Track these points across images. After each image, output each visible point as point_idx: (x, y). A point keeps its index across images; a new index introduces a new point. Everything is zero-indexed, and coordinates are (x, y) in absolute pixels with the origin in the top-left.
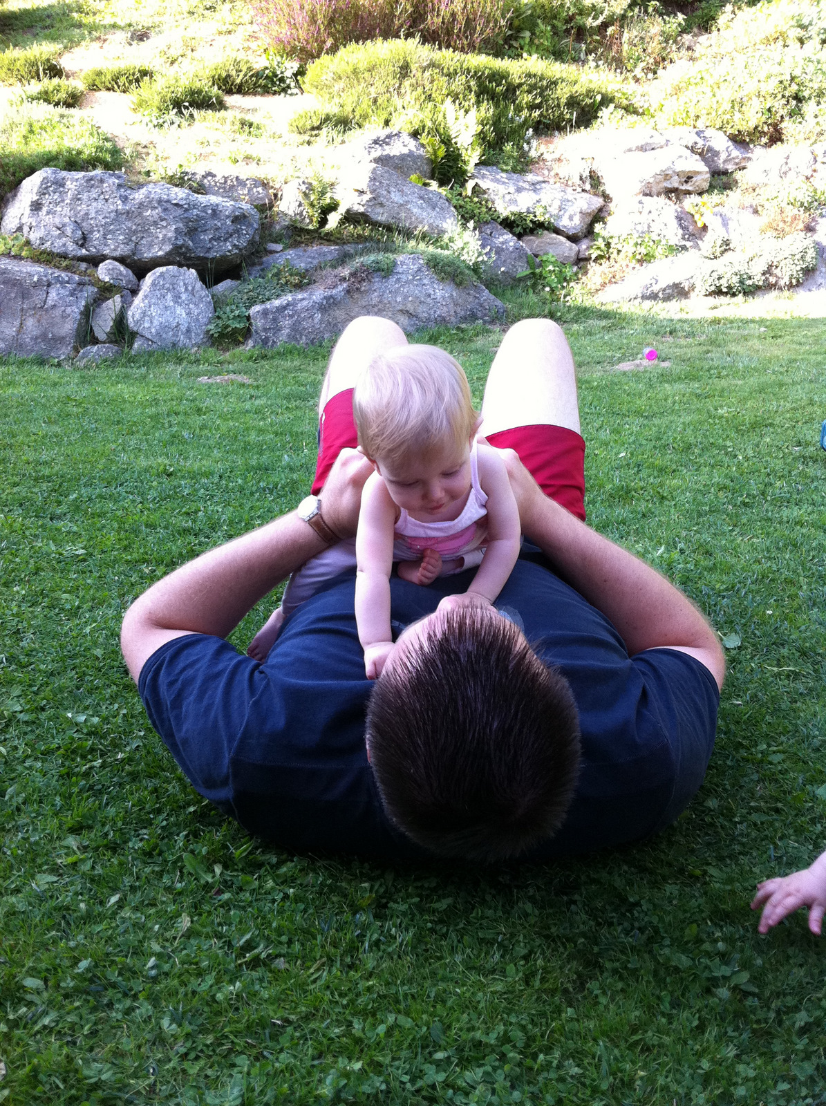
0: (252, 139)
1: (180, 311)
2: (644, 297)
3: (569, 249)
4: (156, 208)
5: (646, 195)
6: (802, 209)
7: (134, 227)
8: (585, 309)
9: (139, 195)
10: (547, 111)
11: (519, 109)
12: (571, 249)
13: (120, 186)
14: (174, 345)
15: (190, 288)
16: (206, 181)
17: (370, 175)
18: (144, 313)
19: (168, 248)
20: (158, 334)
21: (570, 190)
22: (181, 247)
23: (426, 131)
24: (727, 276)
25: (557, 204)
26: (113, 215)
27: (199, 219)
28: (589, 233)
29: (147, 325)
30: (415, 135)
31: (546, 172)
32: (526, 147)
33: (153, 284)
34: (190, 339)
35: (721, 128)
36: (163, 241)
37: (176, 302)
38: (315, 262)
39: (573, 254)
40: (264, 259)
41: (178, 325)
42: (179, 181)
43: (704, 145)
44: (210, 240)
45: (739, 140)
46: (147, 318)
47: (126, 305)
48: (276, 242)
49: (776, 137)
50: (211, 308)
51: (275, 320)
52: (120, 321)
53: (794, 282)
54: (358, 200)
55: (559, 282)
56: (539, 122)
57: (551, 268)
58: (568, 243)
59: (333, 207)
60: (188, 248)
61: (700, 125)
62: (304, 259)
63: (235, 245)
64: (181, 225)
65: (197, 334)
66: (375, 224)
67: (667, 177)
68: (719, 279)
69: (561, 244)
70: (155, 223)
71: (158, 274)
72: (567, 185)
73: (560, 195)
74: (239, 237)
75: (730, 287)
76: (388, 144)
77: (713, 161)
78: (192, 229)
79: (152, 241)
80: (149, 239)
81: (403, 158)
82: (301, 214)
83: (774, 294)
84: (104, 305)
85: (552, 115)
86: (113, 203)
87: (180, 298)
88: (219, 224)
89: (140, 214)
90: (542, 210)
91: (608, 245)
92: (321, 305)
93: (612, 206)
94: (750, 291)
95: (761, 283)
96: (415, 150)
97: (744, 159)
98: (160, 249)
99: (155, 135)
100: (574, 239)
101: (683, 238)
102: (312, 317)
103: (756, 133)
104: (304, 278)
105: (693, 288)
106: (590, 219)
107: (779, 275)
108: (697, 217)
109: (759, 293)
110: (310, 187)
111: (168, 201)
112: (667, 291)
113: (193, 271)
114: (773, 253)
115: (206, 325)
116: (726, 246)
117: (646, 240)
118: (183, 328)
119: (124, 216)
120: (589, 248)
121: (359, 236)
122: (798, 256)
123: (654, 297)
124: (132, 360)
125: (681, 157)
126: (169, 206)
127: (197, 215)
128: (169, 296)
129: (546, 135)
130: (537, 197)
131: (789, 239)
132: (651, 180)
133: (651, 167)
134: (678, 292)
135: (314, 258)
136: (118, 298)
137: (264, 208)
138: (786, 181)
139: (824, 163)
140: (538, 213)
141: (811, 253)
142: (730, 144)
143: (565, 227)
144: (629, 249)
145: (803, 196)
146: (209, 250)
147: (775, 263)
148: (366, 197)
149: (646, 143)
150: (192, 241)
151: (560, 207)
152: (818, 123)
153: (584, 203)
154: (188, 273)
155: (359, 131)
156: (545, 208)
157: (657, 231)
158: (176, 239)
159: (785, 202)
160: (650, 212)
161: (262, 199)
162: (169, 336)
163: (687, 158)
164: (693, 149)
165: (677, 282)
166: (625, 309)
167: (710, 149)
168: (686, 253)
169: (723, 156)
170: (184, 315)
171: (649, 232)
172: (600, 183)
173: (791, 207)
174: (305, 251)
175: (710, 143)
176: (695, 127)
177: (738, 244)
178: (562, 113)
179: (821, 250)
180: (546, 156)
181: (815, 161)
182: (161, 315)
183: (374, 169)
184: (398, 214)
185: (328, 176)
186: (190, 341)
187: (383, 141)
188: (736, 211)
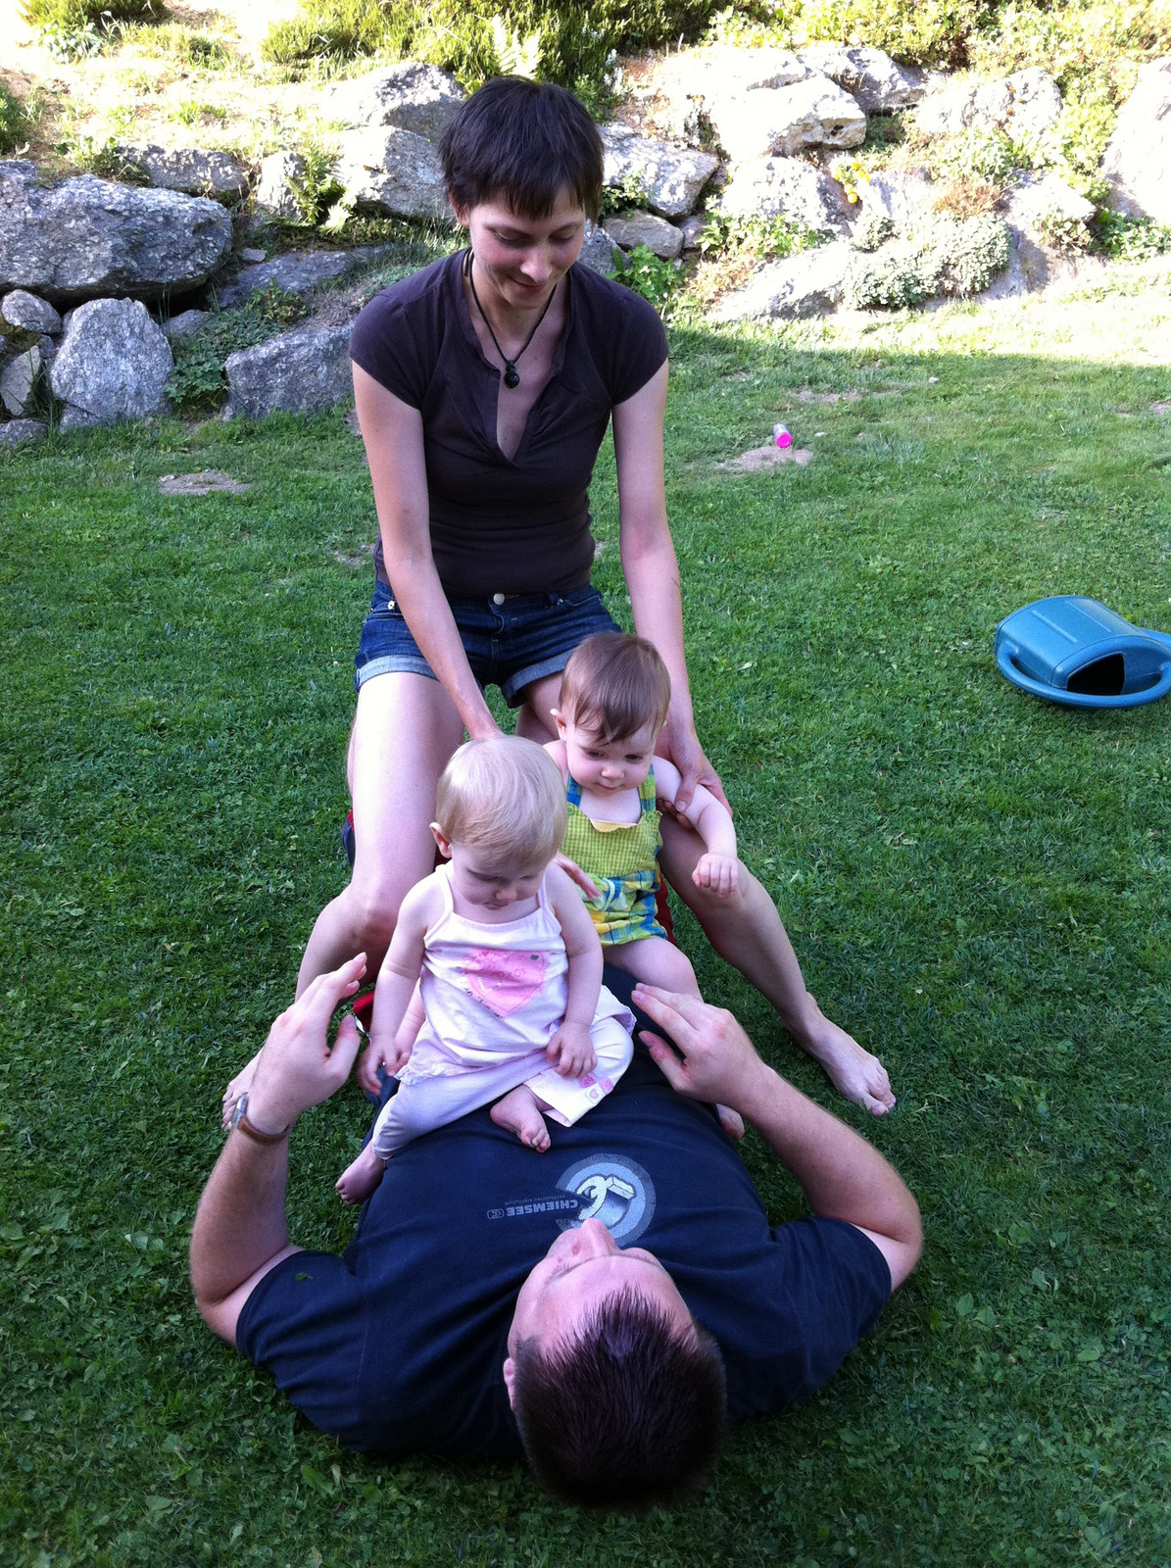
0: (210, 73)
1: (125, 365)
2: (774, 314)
3: (668, 235)
4: (83, 217)
5: (777, 154)
6: (991, 177)
7: (52, 245)
8: (694, 336)
9: (57, 199)
10: (637, 19)
11: (596, 18)
12: (673, 236)
13: (28, 185)
14: (119, 415)
15: (137, 330)
16: (149, 160)
17: (387, 144)
18: (74, 373)
19: (103, 273)
20: (96, 402)
21: (670, 146)
22: (121, 271)
23: (465, 62)
24: (887, 283)
25: (653, 169)
26: (20, 227)
27: (145, 229)
28: (698, 208)
29: (79, 390)
30: (449, 69)
31: (636, 118)
32: (607, 79)
33: (85, 329)
34: (141, 404)
35: (883, 46)
36: (96, 264)
37: (118, 353)
38: (314, 278)
39: (676, 244)
40: (240, 275)
41: (124, 386)
42: (108, 165)
43: (860, 74)
44: (163, 259)
45: (907, 64)
46: (78, 380)
47: (48, 358)
48: (255, 246)
49: (960, 60)
50: (169, 358)
51: (262, 377)
52: (41, 385)
53: (978, 286)
54: (371, 182)
55: (658, 291)
56: (625, 37)
57: (645, 269)
58: (669, 228)
59: (333, 196)
60: (131, 271)
61: (853, 39)
62: (296, 273)
63: (198, 264)
64: (120, 241)
65: (151, 398)
66: (398, 217)
67: (806, 127)
68: (876, 286)
69: (661, 228)
70: (83, 239)
71: (90, 313)
72: (667, 139)
73: (656, 156)
74: (204, 252)
75: (891, 298)
76: (410, 85)
77: (871, 95)
78: (136, 245)
79: (79, 263)
80: (75, 261)
81: (432, 107)
82: (290, 204)
83: (949, 305)
84: (16, 362)
85: (644, 25)
86: (20, 210)
87: (124, 346)
88: (175, 236)
89: (60, 226)
90: (632, 183)
91: (725, 231)
92: (326, 352)
93: (730, 168)
94: (917, 302)
95: (933, 291)
96: (448, 92)
97: (914, 92)
98: (92, 275)
100: (676, 220)
101: (829, 220)
102: (314, 371)
103: (931, 55)
104: (299, 307)
105: (841, 298)
106: (699, 188)
107: (959, 278)
108: (848, 188)
109: (931, 304)
110: (302, 164)
111: (100, 207)
112: (806, 304)
113: (140, 304)
114: (951, 246)
115: (163, 384)
116: (887, 229)
117: (778, 224)
118: (131, 389)
119: (36, 229)
120: (699, 233)
121: (375, 236)
122: (984, 251)
123: (787, 313)
124: (62, 443)
125: (826, 96)
126: (102, 214)
127: (143, 225)
128: (108, 345)
129: (636, 55)
130: (625, 161)
131: (973, 221)
132: (785, 134)
133: (785, 111)
134: (821, 304)
135: (310, 272)
136: (35, 351)
137: (234, 198)
138: (970, 132)
139: (1024, 102)
140: (626, 187)
141: (1002, 244)
142: (895, 70)
143: (664, 204)
144: (753, 239)
145: (994, 158)
146: (161, 272)
147: (952, 262)
148: (383, 178)
149: (779, 76)
150: (137, 260)
151: (657, 175)
152: (1017, 40)
153: (691, 166)
154: (132, 308)
155: (367, 61)
156: (637, 180)
157: (794, 211)
158: (114, 260)
159: (969, 167)
160: (783, 182)
161: (231, 183)
162: (112, 404)
163: (834, 99)
164: (842, 82)
165: (819, 290)
166: (749, 334)
167: (868, 80)
168: (833, 243)
169: (885, 89)
170: (131, 371)
171: (782, 211)
172: (713, 133)
173: (976, 174)
174: (298, 260)
175: (867, 70)
176: (847, 44)
177: (903, 228)
178: (658, 22)
179: (1015, 238)
180: (637, 93)
181: (1012, 99)
182: (98, 374)
183: (393, 136)
184: (429, 199)
185: (327, 148)
186: (142, 408)
187: (403, 81)
188: (901, 177)
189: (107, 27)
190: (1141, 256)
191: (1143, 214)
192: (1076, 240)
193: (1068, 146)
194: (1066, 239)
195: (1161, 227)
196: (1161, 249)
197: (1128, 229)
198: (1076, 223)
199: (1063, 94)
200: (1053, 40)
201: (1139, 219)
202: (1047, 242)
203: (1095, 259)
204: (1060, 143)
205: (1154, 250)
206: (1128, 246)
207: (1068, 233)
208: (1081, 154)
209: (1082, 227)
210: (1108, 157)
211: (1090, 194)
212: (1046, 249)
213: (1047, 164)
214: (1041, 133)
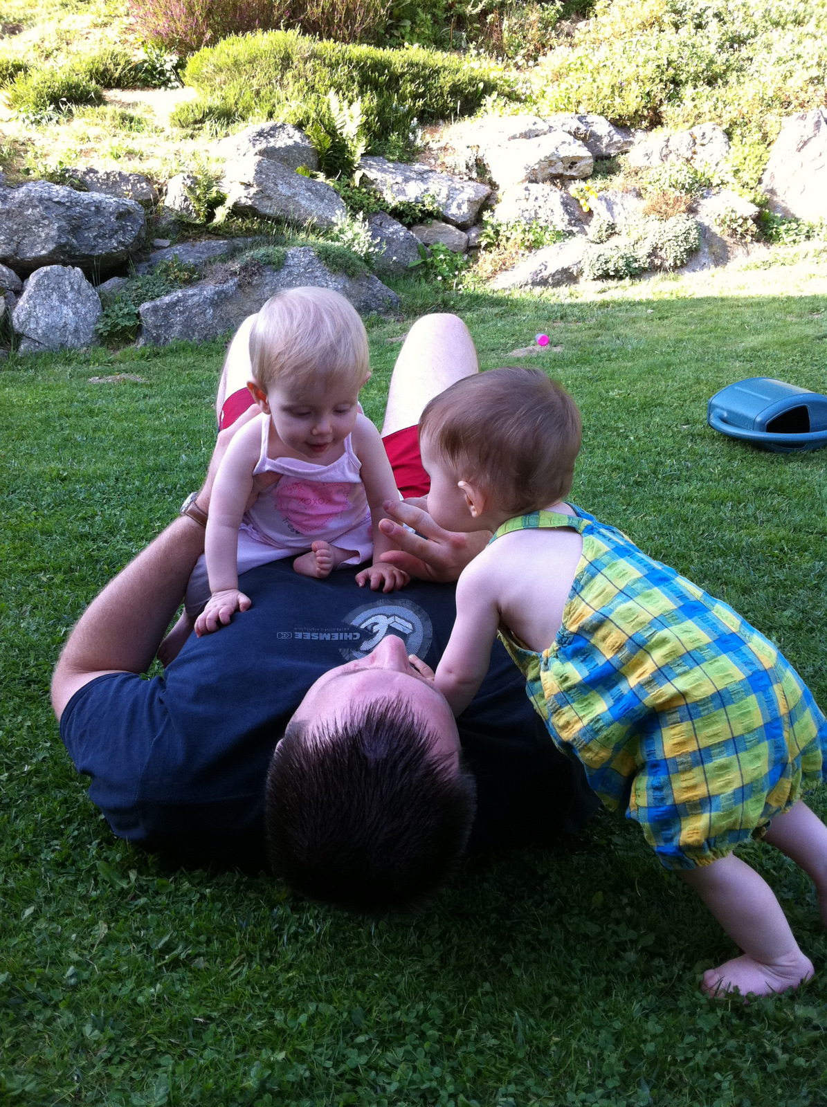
0: (134, 134)
1: (67, 311)
2: (534, 284)
3: (458, 236)
4: (37, 206)
5: (531, 181)
6: (683, 191)
7: (15, 227)
8: (478, 297)
9: (19, 194)
10: (431, 100)
11: (402, 99)
12: (461, 238)
14: (62, 345)
15: (76, 287)
16: (87, 178)
17: (256, 168)
18: (29, 314)
19: (51, 247)
20: (44, 335)
21: (457, 178)
22: (64, 245)
23: (311, 122)
24: (614, 260)
25: (444, 192)
27: (82, 216)
28: (478, 221)
29: (32, 326)
30: (300, 126)
31: (432, 161)
32: (411, 136)
33: (38, 284)
34: (78, 339)
35: (602, 114)
36: (46, 240)
37: (61, 302)
38: (204, 257)
39: (463, 243)
40: (152, 255)
41: (65, 325)
42: (60, 178)
43: (587, 130)
44: (95, 238)
45: (621, 125)
46: (32, 319)
47: (10, 306)
48: (163, 237)
49: (656, 121)
50: (99, 306)
51: (166, 316)
52: (5, 323)
53: (678, 262)
54: (245, 193)
55: (451, 271)
56: (423, 112)
57: (442, 257)
58: (458, 232)
59: (220, 201)
60: (72, 246)
61: (582, 110)
62: (192, 254)
63: (120, 242)
64: (64, 223)
65: (86, 334)
66: (264, 217)
67: (551, 163)
68: (606, 263)
69: (451, 232)
70: (37, 222)
71: (42, 274)
72: (454, 174)
73: (447, 184)
74: (124, 233)
75: (617, 271)
76: (272, 136)
77: (596, 146)
78: (76, 226)
79: (35, 240)
80: (31, 238)
81: (288, 149)
82: (187, 209)
83: (660, 275)
85: (436, 104)
87: (66, 297)
88: (103, 221)
89: (21, 213)
90: (430, 199)
91: (497, 233)
92: (212, 300)
93: (499, 193)
94: (637, 274)
95: (646, 266)
96: (299, 141)
97: (626, 143)
98: (43, 248)
99: (33, 132)
100: (463, 227)
101: (570, 224)
102: (204, 313)
103: (637, 117)
104: (194, 273)
105: (581, 272)
106: (478, 206)
107: (664, 257)
108: (582, 202)
109: (646, 275)
110: (195, 181)
111: (50, 199)
112: (557, 277)
113: (78, 269)
114: (657, 235)
115: (95, 324)
116: (612, 230)
117: (534, 226)
118: (71, 328)
119: (4, 216)
120: (478, 236)
121: (248, 229)
122: (681, 238)
123: (544, 282)
124: (19, 362)
125: (564, 143)
126: (50, 204)
127: (80, 213)
128: (55, 296)
129: (431, 124)
130: (425, 187)
131: (672, 221)
132: (536, 167)
133: (535, 153)
134: (567, 277)
135: (202, 253)
137: (151, 203)
138: (667, 164)
139: (703, 145)
140: (426, 203)
141: (694, 234)
142: (612, 128)
143: (453, 215)
144: (517, 236)
145: (684, 178)
146: (94, 248)
147: (660, 246)
148: (253, 190)
149: (530, 130)
150: (76, 239)
151: (448, 196)
152: (695, 106)
153: (471, 191)
154: (73, 272)
155: (243, 124)
156: (433, 197)
157: (544, 218)
158: (60, 237)
159: (667, 185)
160: (536, 199)
161: (146, 194)
162: (56, 337)
163: (570, 144)
164: (575, 135)
165: (566, 267)
166: (517, 295)
167: (593, 134)
168: (574, 239)
169: (606, 141)
170: (71, 314)
171: (537, 218)
172: (486, 170)
173: (673, 189)
174: (193, 246)
175: (593, 129)
176: (577, 113)
177: (623, 227)
178: (446, 101)
179: (703, 231)
180: (432, 145)
181: (695, 143)
182: (47, 316)
183: (260, 162)
184: (286, 206)
185: (213, 170)
186: (79, 341)
187: (268, 133)
188: (620, 195)
189: (63, 108)
190: (794, 241)
191: (793, 216)
192: (747, 230)
193: (737, 171)
194: (740, 230)
195: (807, 224)
196: (808, 237)
197: (784, 224)
198: (746, 220)
199: (730, 139)
200: (720, 105)
201: (789, 218)
202: (726, 233)
203: (761, 244)
204: (731, 170)
205: (803, 237)
206: (784, 235)
207: (740, 226)
208: (746, 176)
209: (750, 222)
210: (766, 178)
211: (755, 199)
212: (726, 238)
213: (722, 183)
214: (717, 165)
